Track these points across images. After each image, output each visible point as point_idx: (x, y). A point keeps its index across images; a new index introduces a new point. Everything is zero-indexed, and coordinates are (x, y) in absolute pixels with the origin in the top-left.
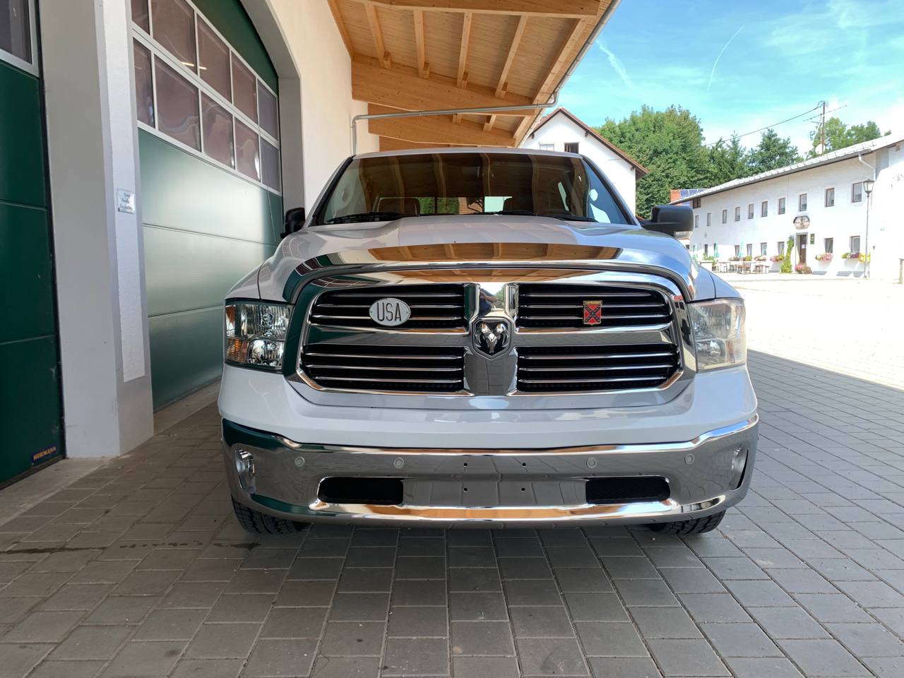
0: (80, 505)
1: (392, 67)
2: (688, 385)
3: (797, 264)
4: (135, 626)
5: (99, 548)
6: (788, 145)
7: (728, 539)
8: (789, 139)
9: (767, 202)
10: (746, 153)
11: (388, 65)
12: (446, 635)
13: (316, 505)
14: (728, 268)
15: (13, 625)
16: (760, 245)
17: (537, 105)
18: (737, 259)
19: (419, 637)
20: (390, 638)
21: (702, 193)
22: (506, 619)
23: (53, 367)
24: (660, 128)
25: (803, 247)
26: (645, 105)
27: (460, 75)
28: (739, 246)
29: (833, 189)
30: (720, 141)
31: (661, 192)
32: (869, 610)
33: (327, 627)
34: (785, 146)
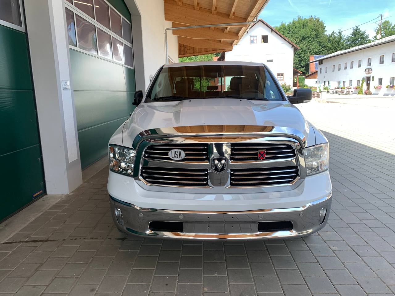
0: (54, 219)
1: (182, 5)
2: (303, 182)
3: (366, 90)
4: (78, 277)
5: (62, 240)
6: (365, 34)
7: (320, 236)
8: (365, 31)
9: (353, 62)
10: (345, 38)
11: (181, 4)
12: (201, 283)
13: (148, 232)
14: (334, 92)
15: (29, 277)
16: (349, 82)
17: (248, 22)
18: (338, 88)
19: (191, 283)
20: (179, 283)
21: (324, 57)
22: (226, 275)
23: (39, 158)
24: (306, 26)
25: (369, 82)
26: (299, 16)
27: (213, 9)
28: (339, 82)
29: (384, 56)
30: (333, 32)
31: (305, 56)
32: (375, 271)
33: (154, 278)
34: (363, 34)
